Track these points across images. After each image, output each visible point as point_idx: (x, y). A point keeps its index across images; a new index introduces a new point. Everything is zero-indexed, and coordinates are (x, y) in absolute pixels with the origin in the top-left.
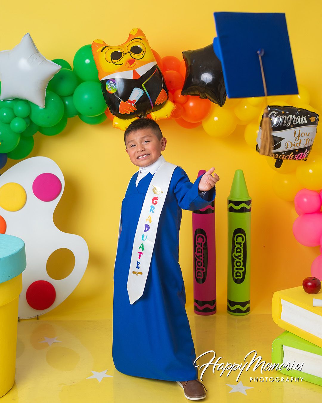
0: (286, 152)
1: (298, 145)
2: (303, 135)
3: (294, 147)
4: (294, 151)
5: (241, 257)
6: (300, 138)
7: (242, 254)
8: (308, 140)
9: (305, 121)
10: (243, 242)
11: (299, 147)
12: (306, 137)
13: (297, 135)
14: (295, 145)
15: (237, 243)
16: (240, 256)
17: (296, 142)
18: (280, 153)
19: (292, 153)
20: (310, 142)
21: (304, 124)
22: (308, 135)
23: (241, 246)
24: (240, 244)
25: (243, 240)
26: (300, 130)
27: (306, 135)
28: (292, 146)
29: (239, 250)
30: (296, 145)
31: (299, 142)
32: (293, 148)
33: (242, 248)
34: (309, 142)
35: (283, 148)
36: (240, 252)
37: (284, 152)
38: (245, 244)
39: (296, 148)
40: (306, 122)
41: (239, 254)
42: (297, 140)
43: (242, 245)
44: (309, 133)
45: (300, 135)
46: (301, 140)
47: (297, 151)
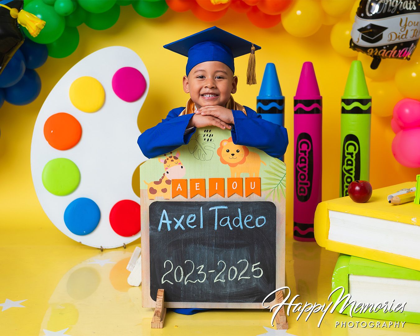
0: (388, 46)
1: (404, 37)
2: (411, 24)
3: (399, 39)
4: (398, 44)
5: (353, 172)
6: (407, 28)
7: (353, 167)
8: (416, 31)
9: (413, 7)
10: (355, 153)
11: (405, 40)
12: (413, 27)
13: (403, 24)
14: (400, 37)
15: (348, 154)
16: (351, 169)
17: (402, 33)
18: (380, 48)
19: (396, 47)
20: (418, 34)
21: (413, 11)
22: (417, 25)
23: (352, 157)
24: (351, 154)
25: (355, 150)
26: (407, 18)
27: (414, 24)
28: (396, 38)
29: (350, 162)
30: (402, 38)
31: (405, 33)
32: (397, 41)
33: (353, 159)
34: (416, 34)
35: (385, 41)
36: (352, 165)
37: (386, 46)
38: (358, 155)
39: (401, 40)
40: (415, 8)
41: (349, 167)
42: (403, 30)
43: (354, 155)
44: (418, 23)
45: (407, 24)
46: (407, 31)
47: (402, 45)
